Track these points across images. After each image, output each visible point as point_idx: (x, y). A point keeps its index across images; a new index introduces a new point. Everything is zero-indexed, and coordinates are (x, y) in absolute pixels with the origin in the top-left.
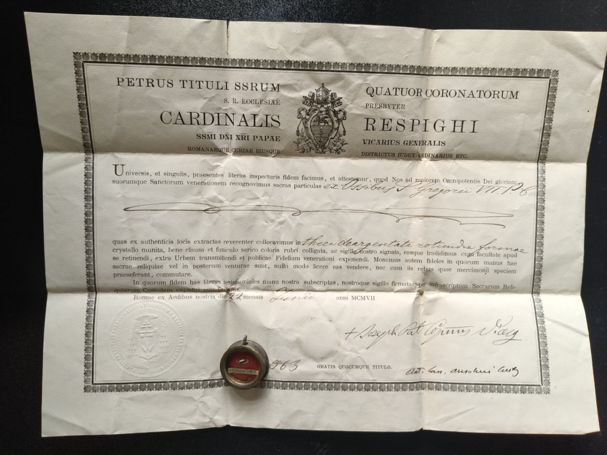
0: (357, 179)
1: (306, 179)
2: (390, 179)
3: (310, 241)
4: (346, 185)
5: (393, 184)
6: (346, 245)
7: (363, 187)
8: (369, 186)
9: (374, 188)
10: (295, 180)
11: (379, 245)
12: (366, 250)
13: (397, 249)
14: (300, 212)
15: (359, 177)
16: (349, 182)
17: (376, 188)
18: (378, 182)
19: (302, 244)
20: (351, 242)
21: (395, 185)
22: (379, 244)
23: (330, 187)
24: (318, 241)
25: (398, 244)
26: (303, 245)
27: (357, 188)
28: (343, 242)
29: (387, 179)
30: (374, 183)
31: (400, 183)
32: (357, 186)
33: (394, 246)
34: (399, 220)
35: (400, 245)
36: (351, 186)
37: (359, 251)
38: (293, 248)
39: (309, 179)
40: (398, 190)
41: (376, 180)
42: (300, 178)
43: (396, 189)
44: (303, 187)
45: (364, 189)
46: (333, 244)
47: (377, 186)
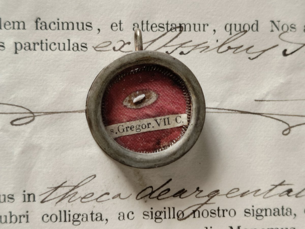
0: (180, 27)
1: (46, 27)
2: (265, 25)
3: (61, 191)
4: (154, 41)
5: (274, 38)
6: (157, 197)
7: (196, 46)
8: (213, 44)
9: (225, 48)
10: (16, 31)
11: (242, 195)
12: (208, 207)
13: (288, 202)
14: (33, 115)
15: (185, 20)
16: (160, 33)
17: (229, 48)
18: (234, 32)
19: (38, 199)
20: (169, 190)
21: (278, 41)
22: (241, 192)
23: (111, 47)
24: (81, 192)
25: (290, 191)
26: (42, 202)
27: (180, 50)
28: (149, 191)
29: (255, 26)
30: (223, 36)
31: (289, 36)
32: (181, 45)
33: (280, 195)
34: (290, 128)
35: (295, 191)
36: (164, 46)
37: (190, 211)
38: (17, 212)
39: (53, 26)
40: (285, 53)
41: (229, 27)
42: (30, 25)
43: (279, 50)
44: (38, 47)
45: (198, 51)
46: (122, 196)
47: (232, 45)
